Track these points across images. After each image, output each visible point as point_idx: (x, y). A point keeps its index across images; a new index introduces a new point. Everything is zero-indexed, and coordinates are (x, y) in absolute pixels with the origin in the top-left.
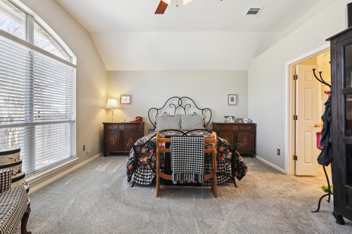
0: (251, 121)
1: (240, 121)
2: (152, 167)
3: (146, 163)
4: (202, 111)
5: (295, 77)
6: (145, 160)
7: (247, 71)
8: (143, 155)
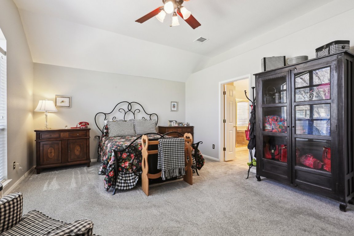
0: (189, 124)
1: (181, 125)
2: (134, 171)
3: (128, 167)
4: (150, 116)
5: (224, 93)
6: (127, 165)
7: (184, 83)
8: (125, 160)
